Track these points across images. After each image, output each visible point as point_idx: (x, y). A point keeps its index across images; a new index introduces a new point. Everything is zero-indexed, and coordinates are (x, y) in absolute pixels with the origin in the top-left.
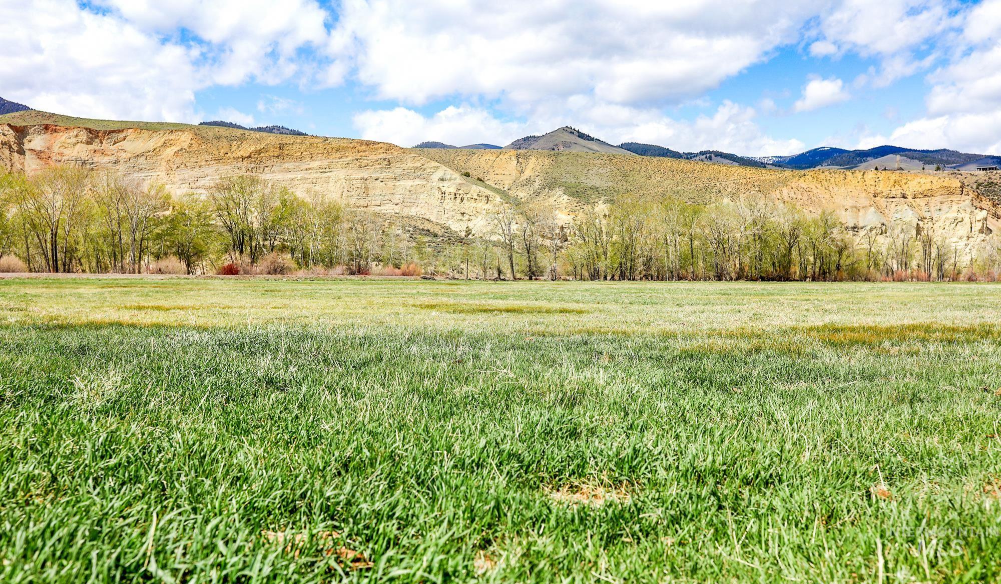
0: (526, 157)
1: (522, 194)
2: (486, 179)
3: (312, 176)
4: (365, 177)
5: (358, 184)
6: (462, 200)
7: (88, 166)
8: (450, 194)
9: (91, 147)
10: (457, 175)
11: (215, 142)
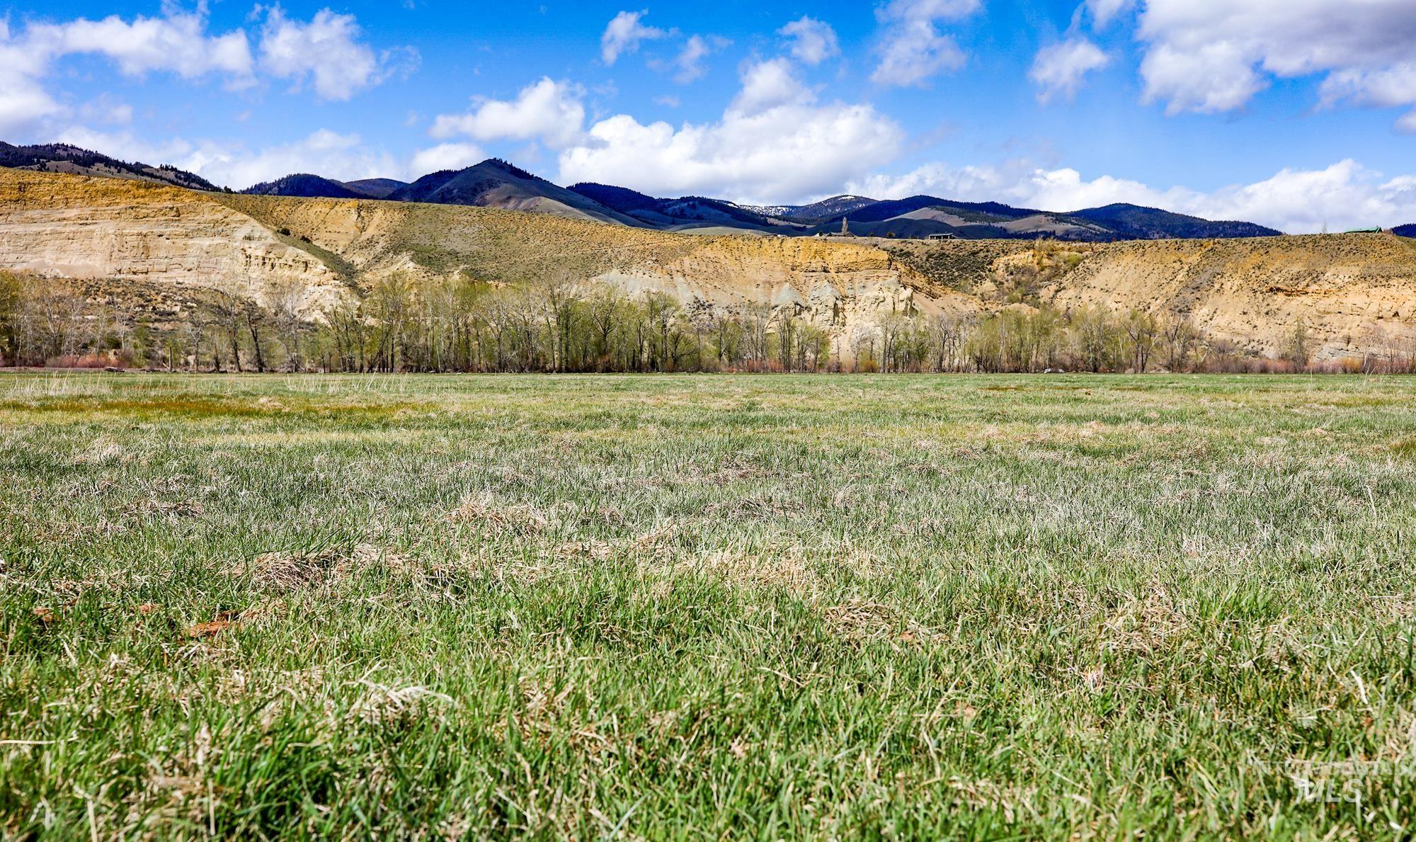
0: (370, 210)
1: (359, 260)
2: (314, 237)
3: (68, 229)
4: (144, 232)
5: (133, 241)
6: (273, 266)
8: (257, 258)
10: (268, 233)
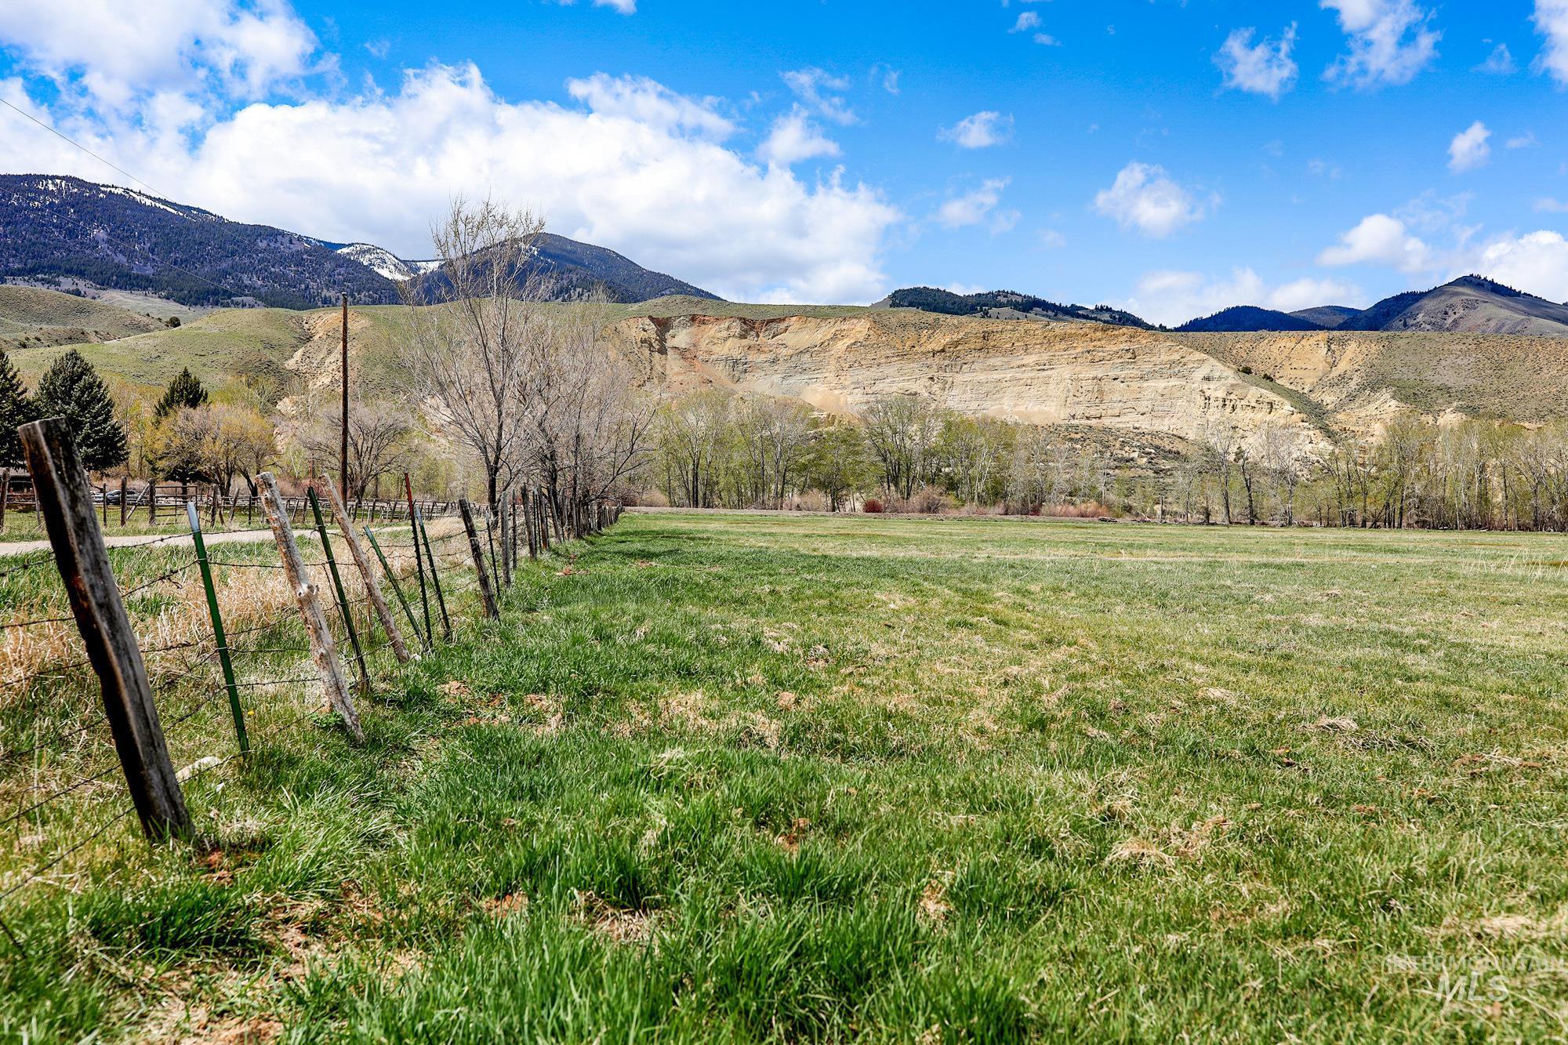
0: (1343, 343)
1: (1329, 399)
2: (1277, 375)
3: (1025, 376)
4: (1099, 376)
5: (1088, 385)
6: (1234, 408)
7: (741, 368)
8: (1217, 399)
9: (745, 342)
10: (1229, 373)
11: (899, 331)
